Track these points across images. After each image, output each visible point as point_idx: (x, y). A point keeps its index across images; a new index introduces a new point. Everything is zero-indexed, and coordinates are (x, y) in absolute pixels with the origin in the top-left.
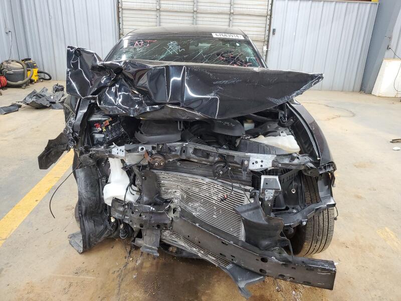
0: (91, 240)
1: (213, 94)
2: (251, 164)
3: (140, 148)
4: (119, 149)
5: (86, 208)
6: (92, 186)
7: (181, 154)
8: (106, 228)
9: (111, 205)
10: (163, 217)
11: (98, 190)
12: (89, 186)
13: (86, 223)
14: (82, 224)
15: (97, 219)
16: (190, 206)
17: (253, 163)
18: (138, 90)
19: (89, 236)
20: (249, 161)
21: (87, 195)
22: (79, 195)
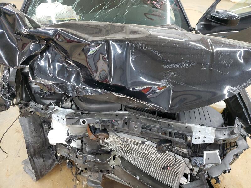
0: (43, 173)
1: (164, 81)
2: (194, 138)
3: (81, 120)
4: (60, 117)
5: (34, 150)
6: (36, 132)
7: (123, 127)
8: (54, 161)
9: (56, 145)
10: (106, 165)
11: (42, 134)
12: (34, 131)
13: (36, 160)
14: (33, 163)
15: (45, 155)
16: (129, 157)
17: (196, 139)
18: (74, 62)
19: (40, 170)
20: (191, 136)
21: (33, 140)
22: (26, 141)
